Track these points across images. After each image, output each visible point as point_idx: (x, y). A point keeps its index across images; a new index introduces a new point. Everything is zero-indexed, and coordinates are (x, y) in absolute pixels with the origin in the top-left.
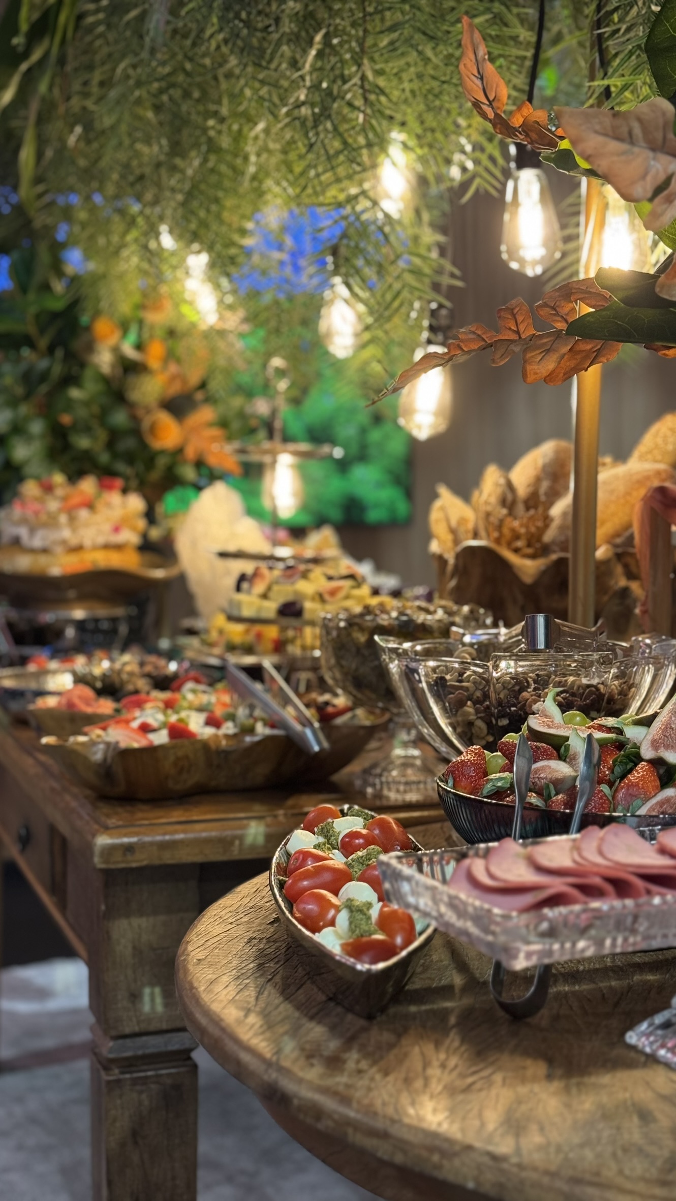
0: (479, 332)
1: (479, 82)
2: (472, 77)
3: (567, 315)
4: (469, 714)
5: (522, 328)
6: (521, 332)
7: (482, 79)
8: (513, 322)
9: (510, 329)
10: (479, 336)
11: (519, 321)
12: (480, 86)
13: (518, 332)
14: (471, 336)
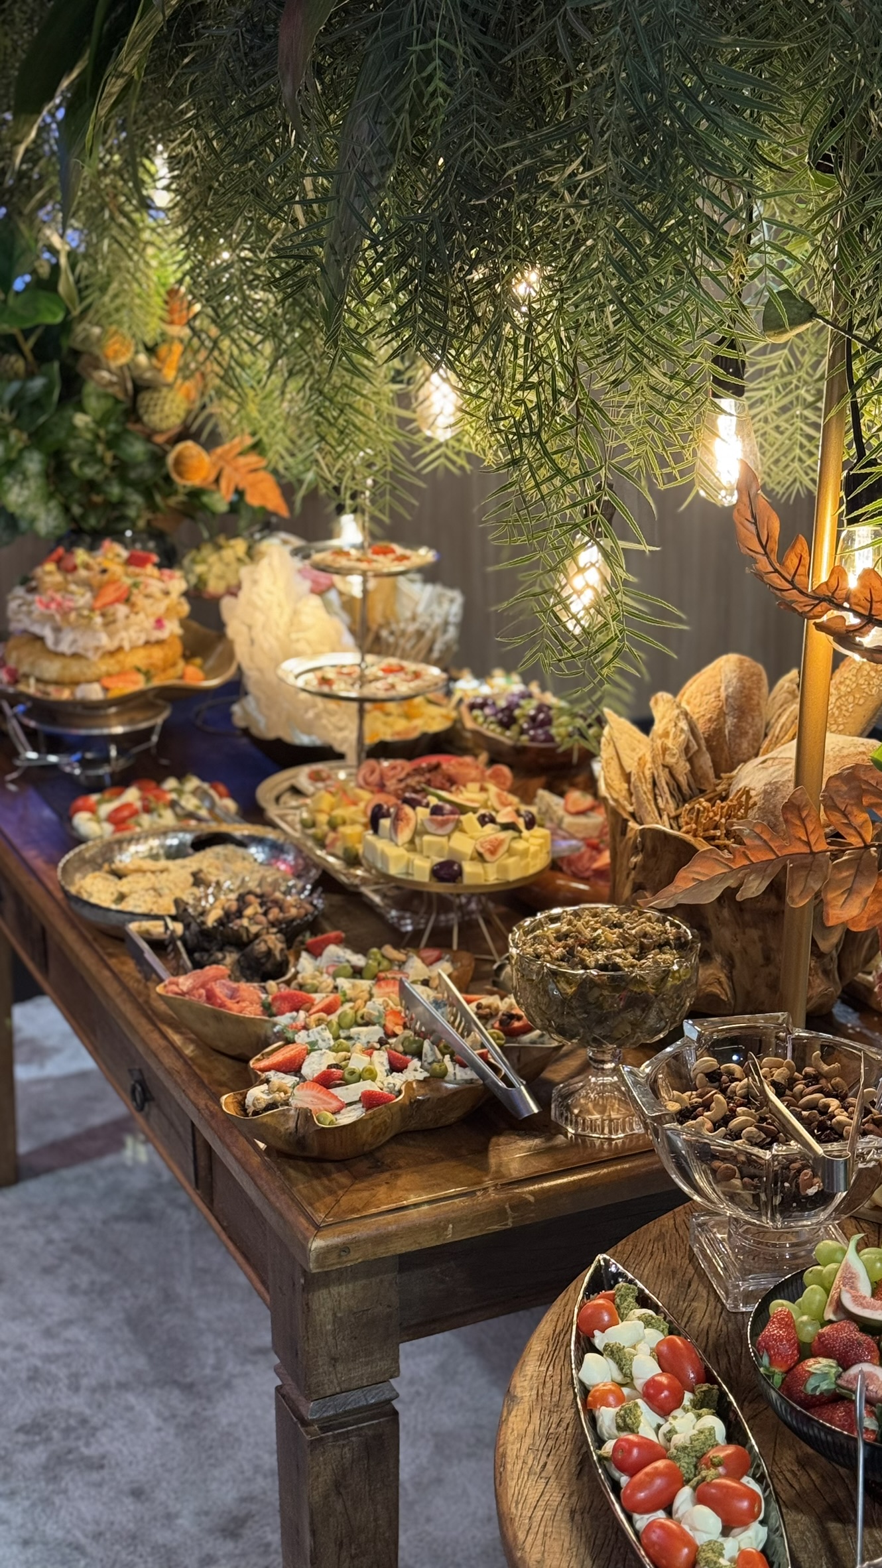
0: (765, 837)
1: (752, 528)
2: (747, 523)
3: (861, 827)
4: (735, 1187)
5: (813, 839)
6: (812, 842)
7: (755, 523)
8: (803, 830)
9: (800, 839)
10: (765, 841)
11: (810, 831)
12: (754, 531)
13: (808, 844)
14: (758, 842)
